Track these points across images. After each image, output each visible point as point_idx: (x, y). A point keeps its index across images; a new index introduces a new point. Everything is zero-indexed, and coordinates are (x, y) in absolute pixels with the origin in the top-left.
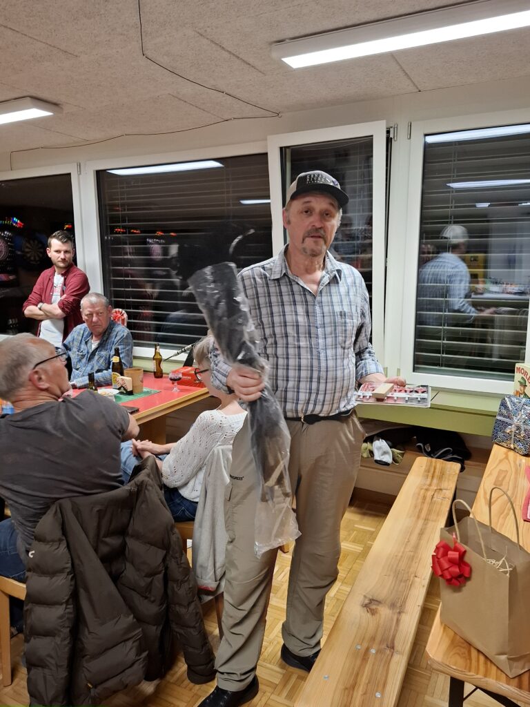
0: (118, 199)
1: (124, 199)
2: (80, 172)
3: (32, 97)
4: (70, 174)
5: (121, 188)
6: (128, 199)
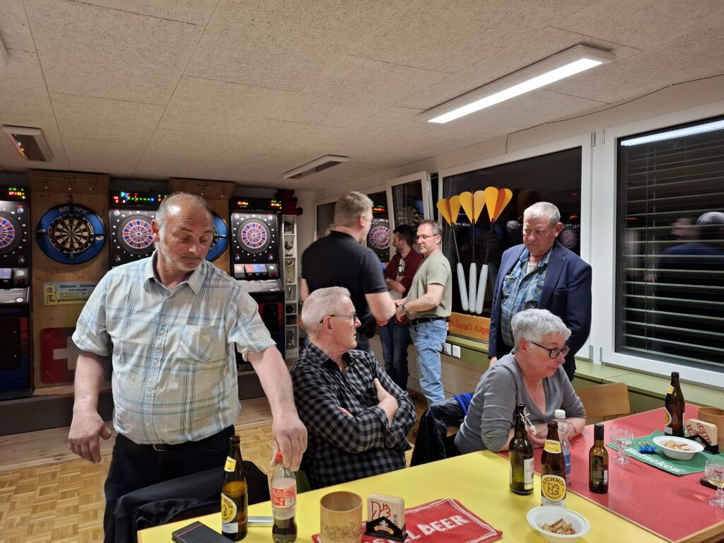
0: (645, 170)
1: (652, 169)
2: (593, 143)
3: (585, 44)
4: (580, 148)
5: (650, 156)
6: (658, 168)
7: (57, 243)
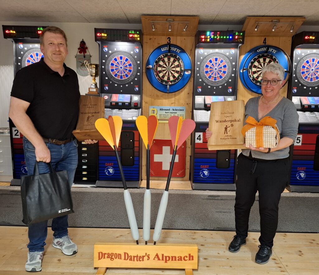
7: (159, 77)
